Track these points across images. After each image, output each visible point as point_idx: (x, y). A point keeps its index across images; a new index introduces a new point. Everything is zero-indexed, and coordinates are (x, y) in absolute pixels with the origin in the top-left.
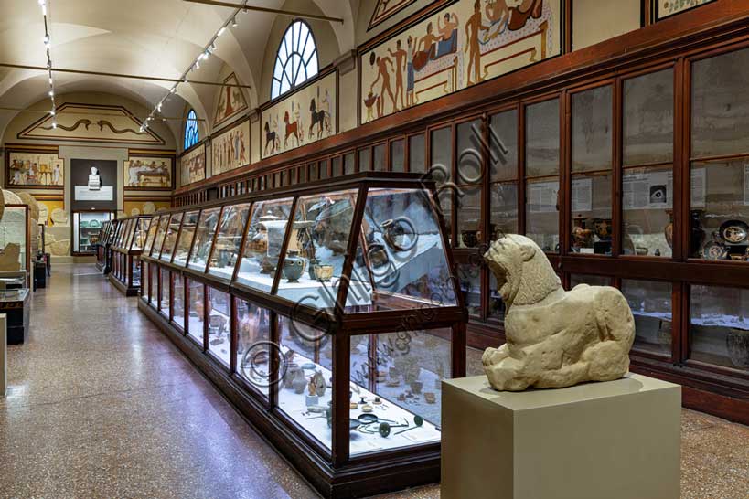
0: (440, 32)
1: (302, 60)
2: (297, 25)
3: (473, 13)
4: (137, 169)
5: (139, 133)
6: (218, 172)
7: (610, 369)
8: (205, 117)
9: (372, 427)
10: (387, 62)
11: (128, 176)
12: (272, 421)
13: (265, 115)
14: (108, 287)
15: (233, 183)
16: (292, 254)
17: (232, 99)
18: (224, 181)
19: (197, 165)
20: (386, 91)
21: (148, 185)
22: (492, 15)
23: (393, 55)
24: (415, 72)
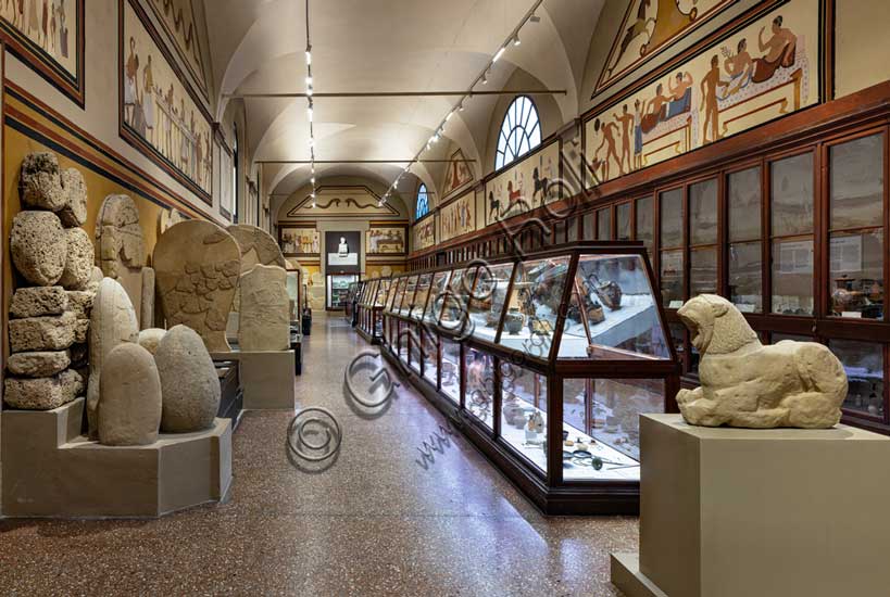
0: (672, 91)
1: (525, 132)
2: (520, 100)
3: (710, 69)
4: (377, 238)
5: (378, 207)
6: (446, 239)
7: (816, 419)
8: (435, 191)
9: (586, 461)
10: (612, 128)
11: (370, 244)
12: (496, 447)
13: (490, 185)
14: (355, 336)
15: (460, 248)
16: (513, 310)
17: (459, 173)
18: (452, 247)
19: (427, 233)
20: (612, 155)
21: (386, 251)
22: (732, 68)
23: (618, 120)
24: (643, 135)
